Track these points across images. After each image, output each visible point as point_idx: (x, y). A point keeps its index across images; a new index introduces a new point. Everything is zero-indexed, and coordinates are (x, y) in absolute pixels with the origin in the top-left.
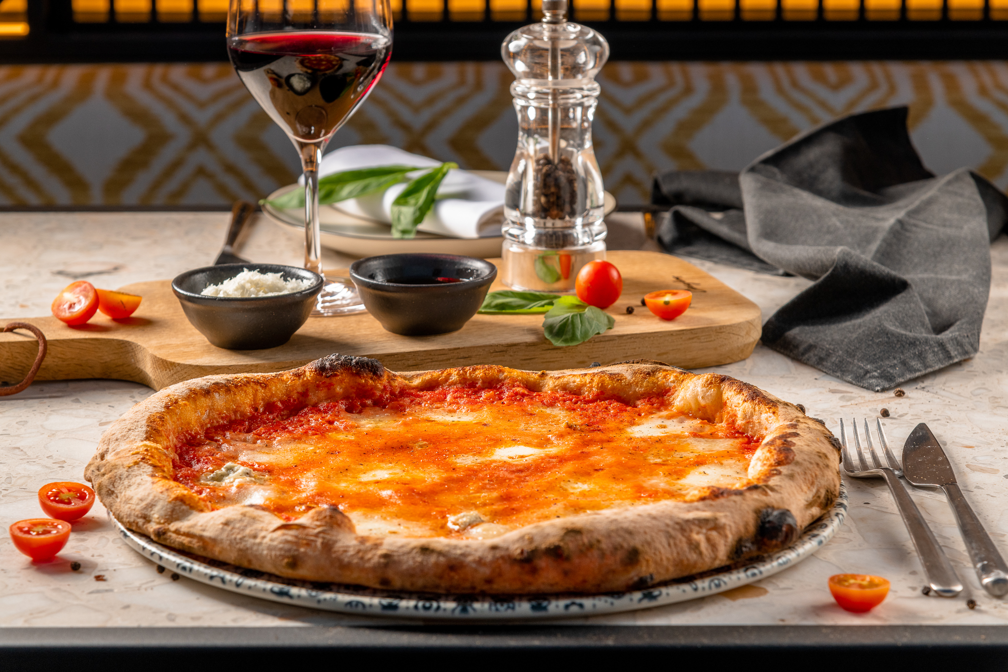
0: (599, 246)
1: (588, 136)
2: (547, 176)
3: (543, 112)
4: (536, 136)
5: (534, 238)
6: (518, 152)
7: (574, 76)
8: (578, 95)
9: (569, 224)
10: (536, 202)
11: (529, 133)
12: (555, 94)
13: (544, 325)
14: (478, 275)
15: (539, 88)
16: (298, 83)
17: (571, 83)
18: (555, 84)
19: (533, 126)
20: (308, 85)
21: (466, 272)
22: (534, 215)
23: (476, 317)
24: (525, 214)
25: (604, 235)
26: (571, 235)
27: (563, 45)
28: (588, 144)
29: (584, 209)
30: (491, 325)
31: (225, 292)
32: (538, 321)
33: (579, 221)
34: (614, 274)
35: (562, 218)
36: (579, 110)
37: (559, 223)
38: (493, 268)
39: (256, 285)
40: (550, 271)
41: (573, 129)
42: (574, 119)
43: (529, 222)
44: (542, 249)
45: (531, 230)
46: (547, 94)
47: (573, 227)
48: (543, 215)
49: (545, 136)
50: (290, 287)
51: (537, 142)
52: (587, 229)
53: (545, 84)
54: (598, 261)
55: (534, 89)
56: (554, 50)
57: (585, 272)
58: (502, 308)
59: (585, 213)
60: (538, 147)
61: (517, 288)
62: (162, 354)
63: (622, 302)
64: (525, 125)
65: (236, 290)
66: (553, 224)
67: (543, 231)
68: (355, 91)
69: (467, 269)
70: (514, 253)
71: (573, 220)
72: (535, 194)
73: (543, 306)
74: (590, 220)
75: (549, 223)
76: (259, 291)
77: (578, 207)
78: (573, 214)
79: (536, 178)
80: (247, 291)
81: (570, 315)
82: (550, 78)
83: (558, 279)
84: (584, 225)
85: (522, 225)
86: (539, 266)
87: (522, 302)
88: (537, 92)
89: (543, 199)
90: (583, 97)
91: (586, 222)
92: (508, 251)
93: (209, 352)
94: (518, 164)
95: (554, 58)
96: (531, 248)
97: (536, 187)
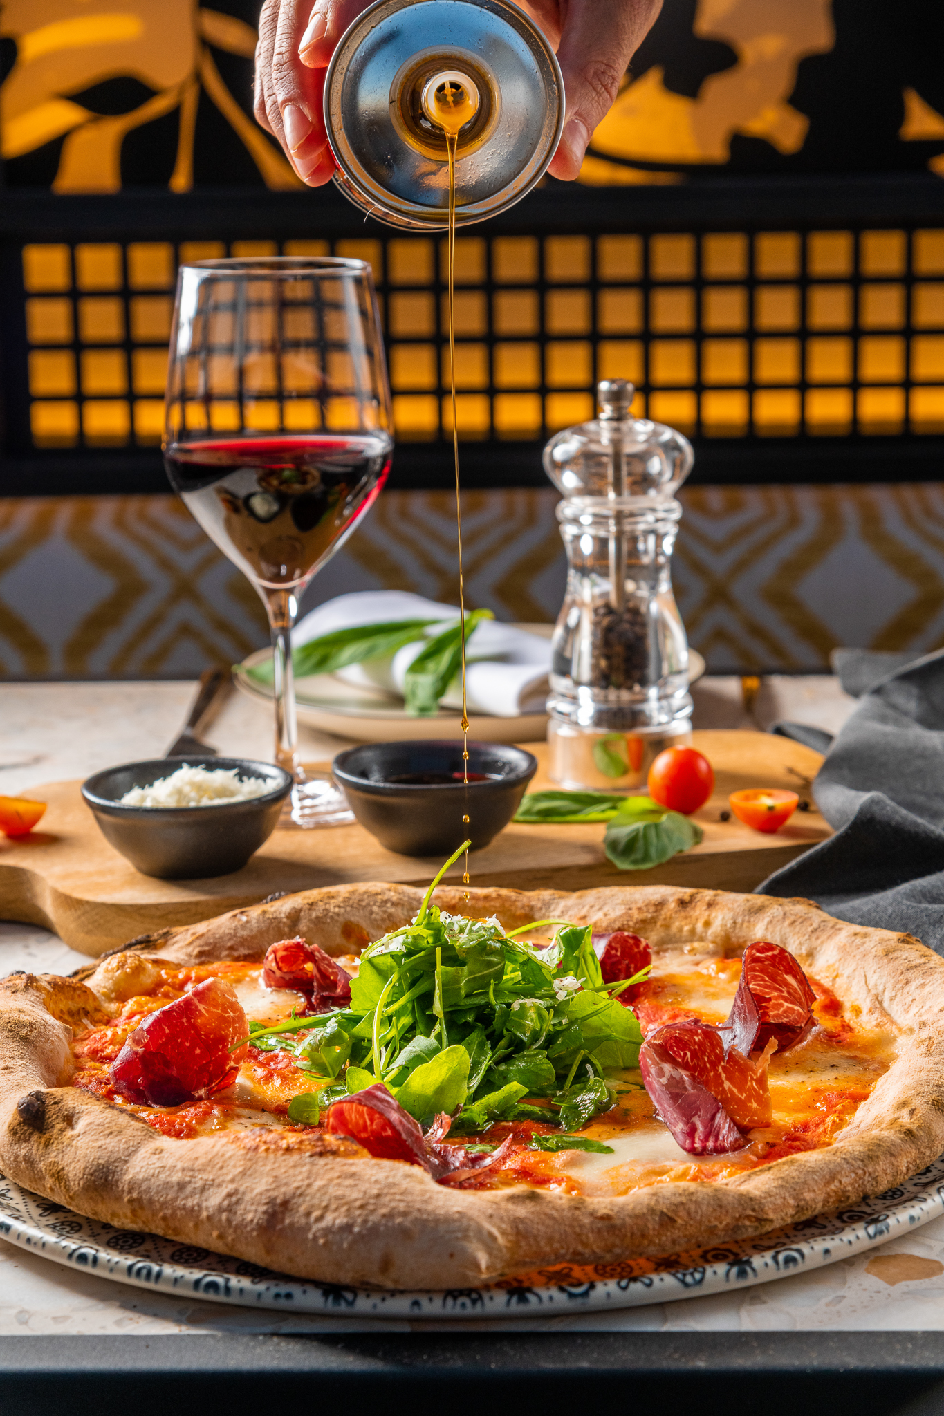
0: (680, 726)
1: (665, 576)
2: (608, 630)
3: (602, 543)
4: (594, 576)
5: (592, 718)
6: (568, 598)
7: (645, 492)
8: (650, 518)
9: (639, 697)
10: (595, 667)
11: (584, 571)
12: (619, 517)
13: (605, 841)
14: (512, 770)
15: (597, 510)
16: (261, 506)
17: (641, 502)
18: (619, 503)
19: (589, 563)
20: (275, 508)
21: (495, 766)
22: (591, 684)
23: (511, 828)
24: (578, 683)
25: (688, 710)
26: (641, 712)
27: (629, 449)
28: (665, 587)
29: (660, 676)
30: (531, 840)
31: (154, 799)
32: (596, 834)
33: (653, 692)
34: (702, 766)
35: (630, 688)
36: (651, 540)
37: (625, 696)
38: (532, 759)
39: (200, 788)
40: (613, 760)
41: (644, 567)
42: (646, 552)
43: (585, 694)
44: (602, 731)
45: (587, 705)
46: (606, 517)
47: (645, 700)
48: (603, 683)
49: (604, 574)
50: (248, 790)
51: (594, 584)
52: (664, 703)
53: (604, 504)
54: (680, 747)
55: (591, 510)
56: (617, 456)
57: (662, 764)
58: (547, 816)
59: (661, 681)
60: (597, 591)
61: (570, 785)
62: (66, 887)
63: (714, 804)
64: (578, 562)
65: (170, 795)
66: (618, 697)
67: (603, 707)
68: (341, 515)
69: (496, 762)
70: (566, 739)
71: (645, 690)
72: (594, 656)
73: (603, 811)
74: (669, 690)
75: (612, 695)
76: (202, 797)
77: (651, 672)
78: (644, 682)
79: (594, 634)
80: (185, 796)
81: (640, 825)
82: (612, 495)
83: (625, 772)
84: (660, 699)
85: (574, 699)
86: (599, 754)
87: (574, 806)
88: (595, 515)
89: (603, 663)
90: (657, 520)
91: (662, 693)
92: (556, 734)
93: (131, 883)
94: (567, 614)
95: (617, 468)
96: (590, 731)
97: (594, 646)
